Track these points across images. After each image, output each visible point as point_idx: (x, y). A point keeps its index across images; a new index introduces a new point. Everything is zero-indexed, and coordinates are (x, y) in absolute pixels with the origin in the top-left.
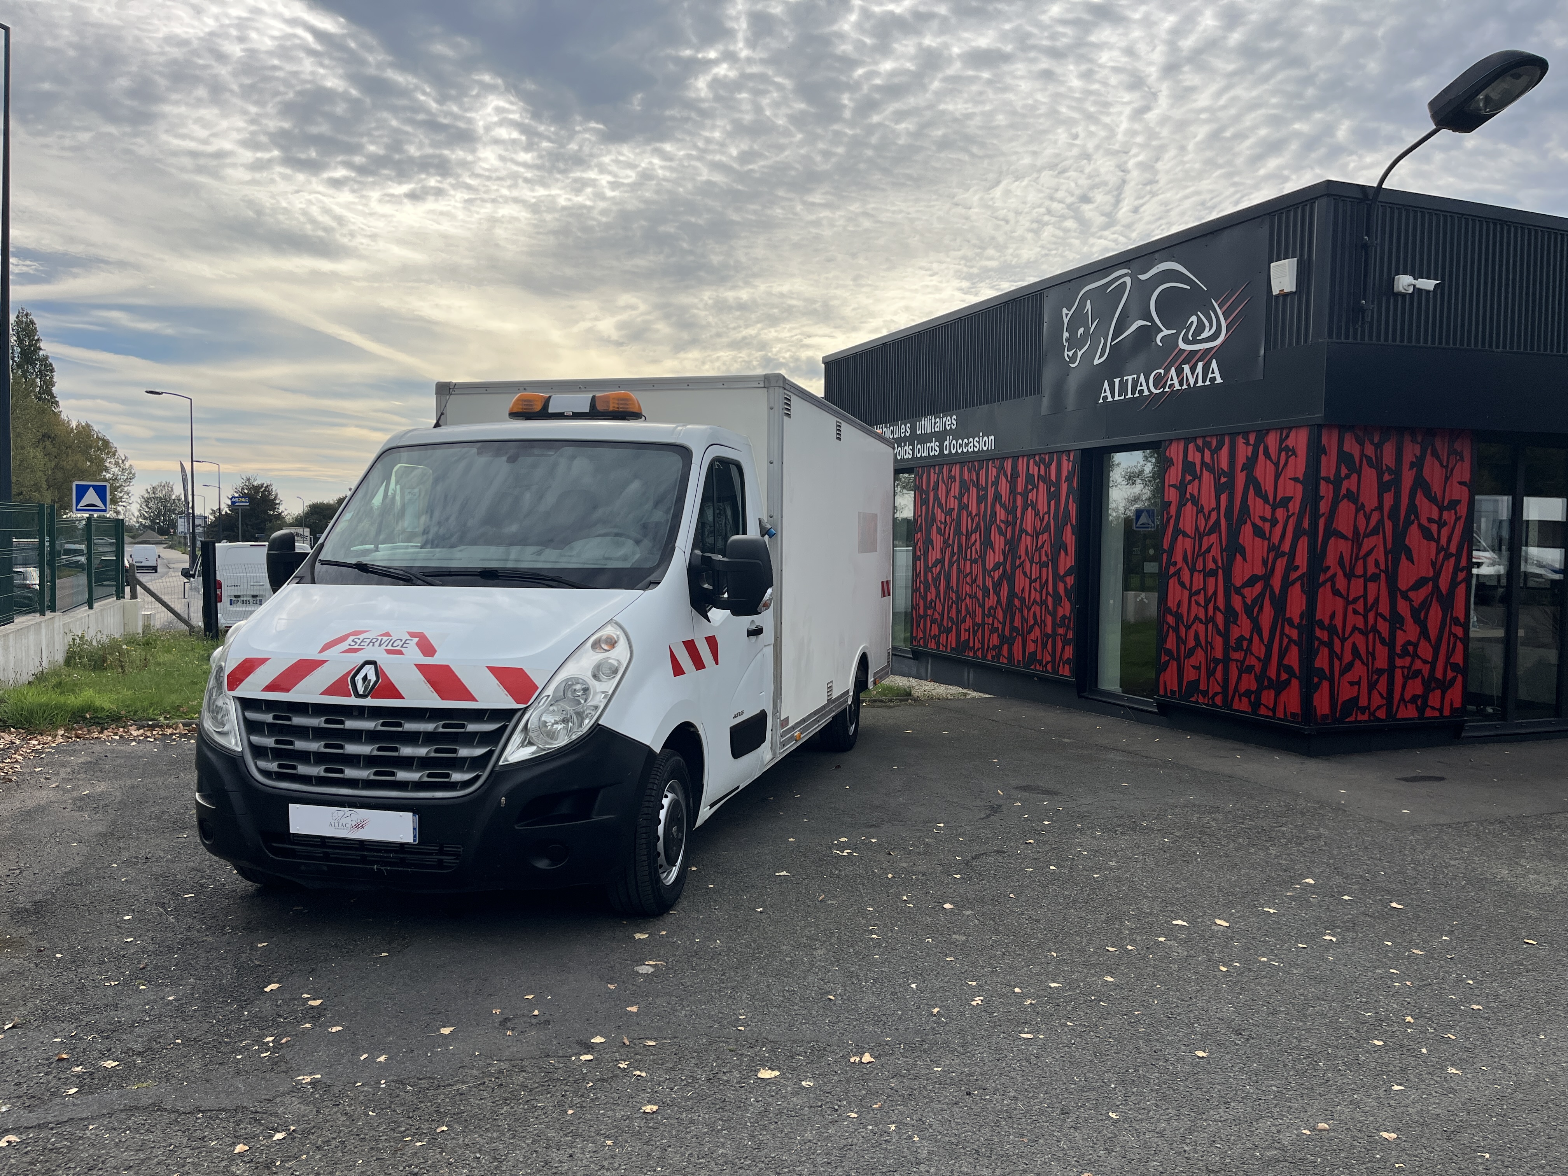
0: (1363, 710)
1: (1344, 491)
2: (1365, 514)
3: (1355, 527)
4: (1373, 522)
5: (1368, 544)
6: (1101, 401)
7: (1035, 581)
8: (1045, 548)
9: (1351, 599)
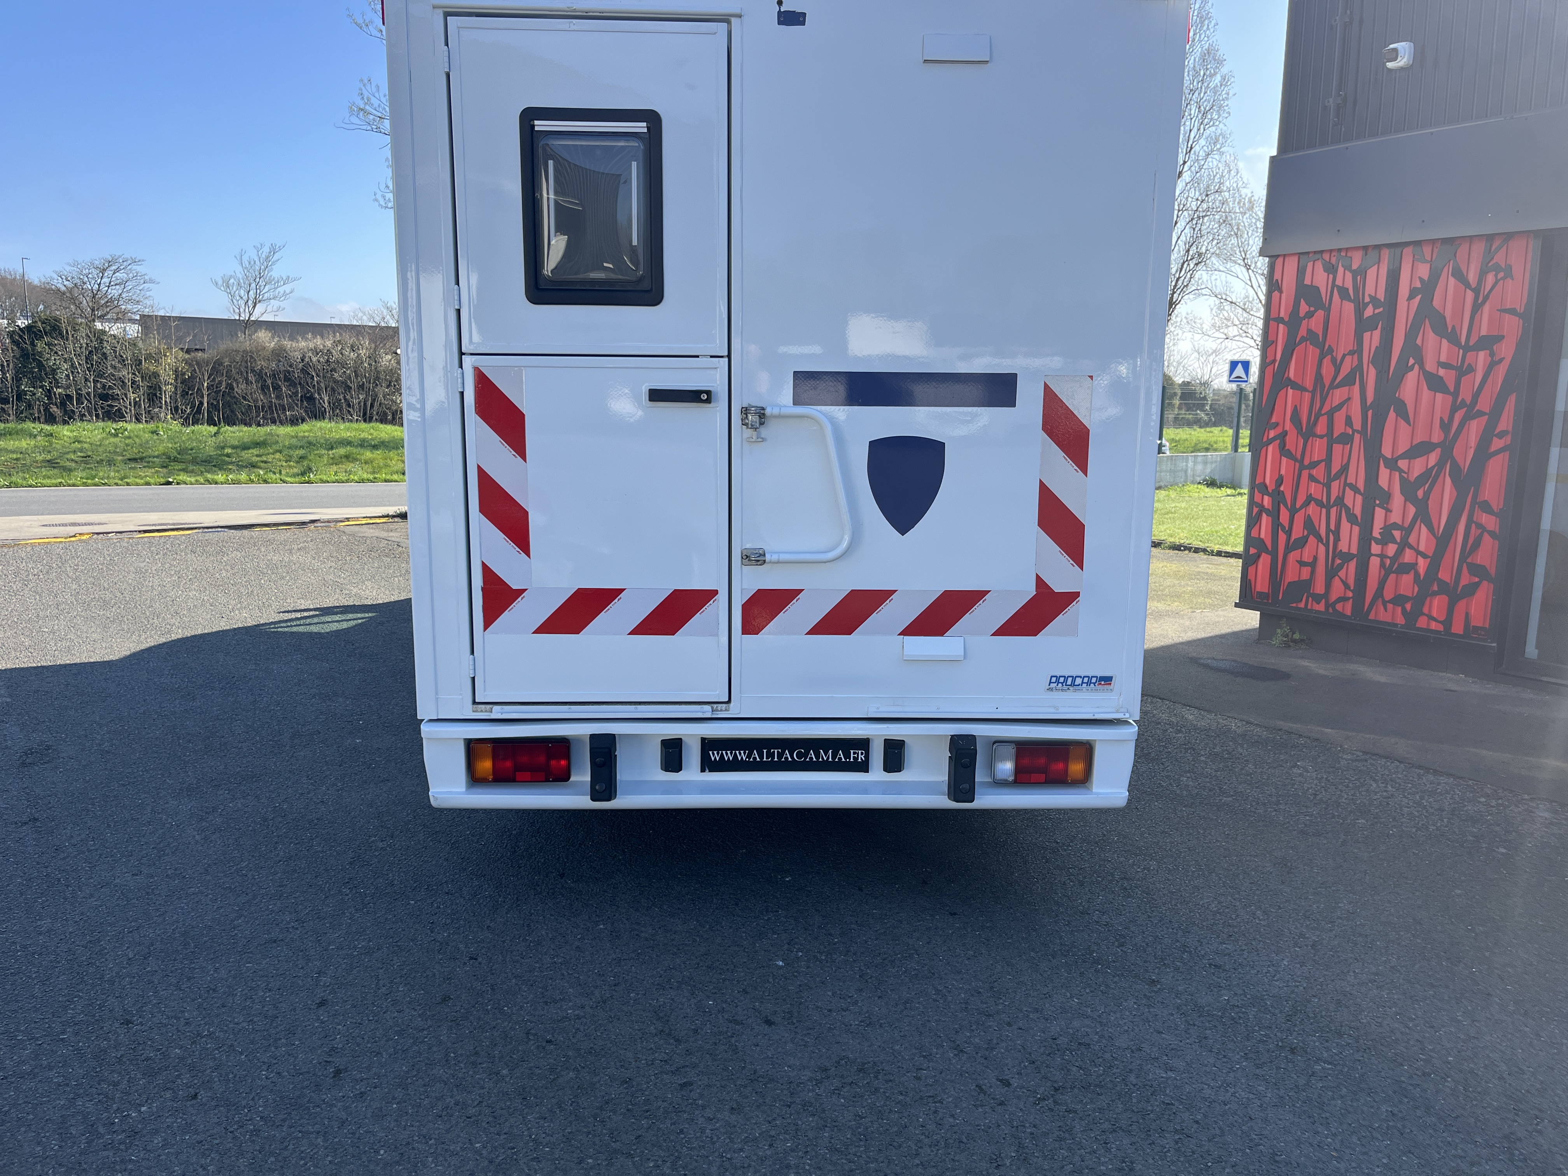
0: (1317, 598)
1: (1303, 332)
2: (1334, 360)
3: (1319, 377)
4: (1345, 369)
5: (1338, 396)
9: (1307, 462)
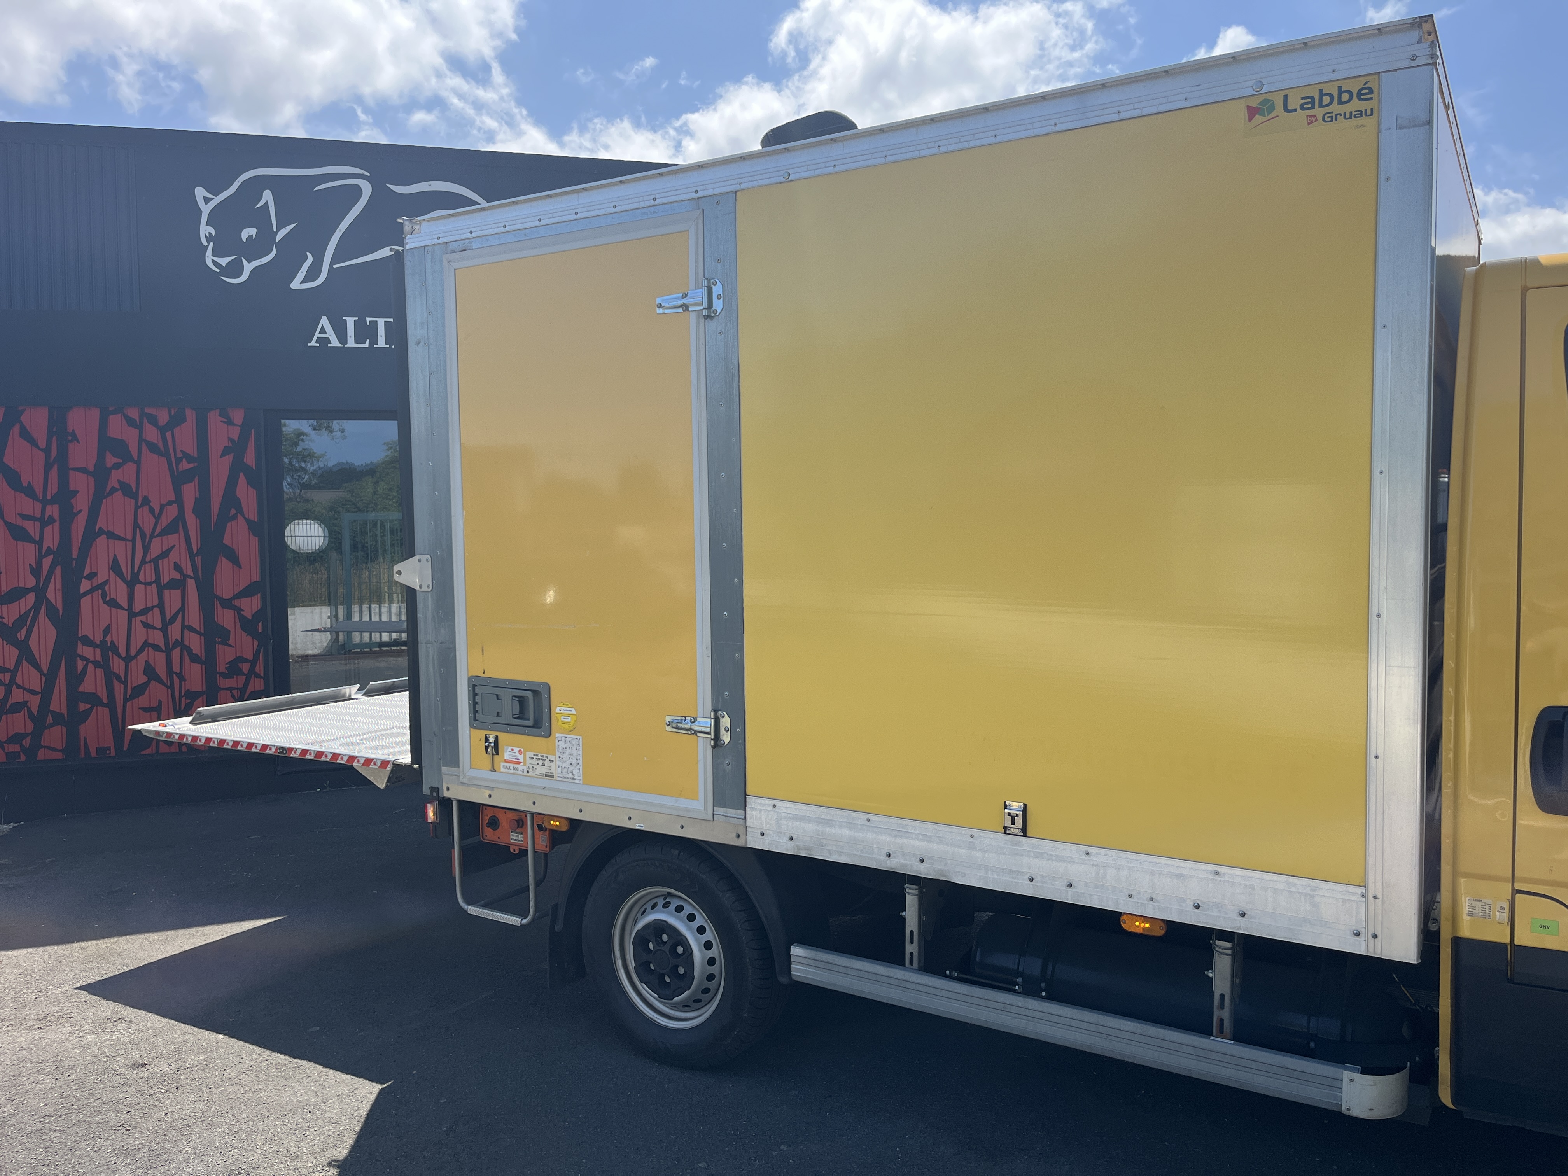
6: (313, 343)
7: (145, 611)
8: (174, 557)
